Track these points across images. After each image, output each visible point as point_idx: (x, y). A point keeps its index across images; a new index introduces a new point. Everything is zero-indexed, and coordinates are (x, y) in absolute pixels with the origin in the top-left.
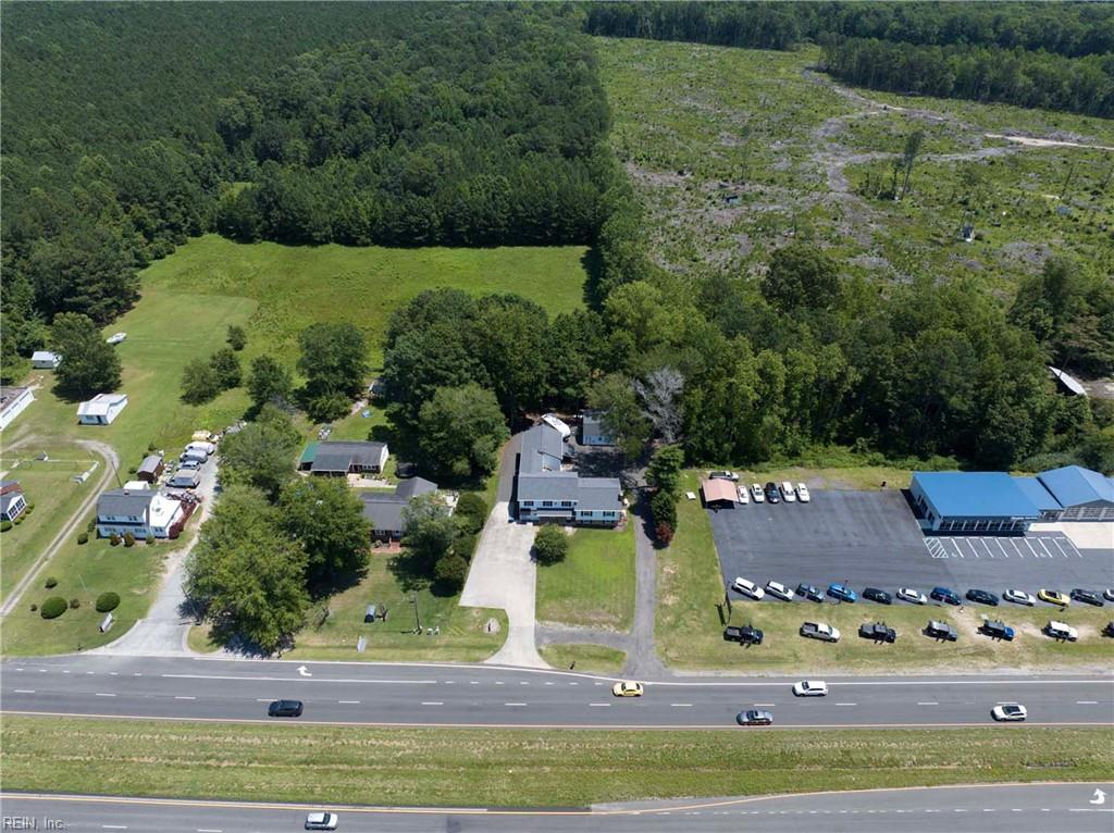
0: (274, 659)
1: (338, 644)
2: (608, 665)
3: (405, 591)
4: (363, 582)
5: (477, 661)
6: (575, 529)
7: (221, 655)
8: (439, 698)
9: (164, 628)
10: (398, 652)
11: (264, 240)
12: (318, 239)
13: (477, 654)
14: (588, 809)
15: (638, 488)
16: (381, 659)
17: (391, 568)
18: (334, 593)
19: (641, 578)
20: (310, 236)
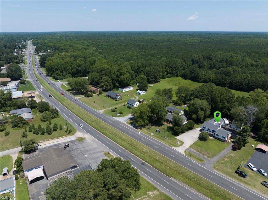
0: (137, 130)
1: (149, 132)
2: (198, 161)
3: (167, 131)
4: (161, 127)
5: (171, 146)
6: (214, 139)
7: (130, 125)
8: (158, 147)
9: (125, 119)
10: (157, 138)
11: (189, 80)
12: (199, 81)
13: (172, 146)
14: (170, 177)
16: (153, 138)
17: (167, 127)
18: (154, 126)
19: (222, 152)
20: (198, 80)
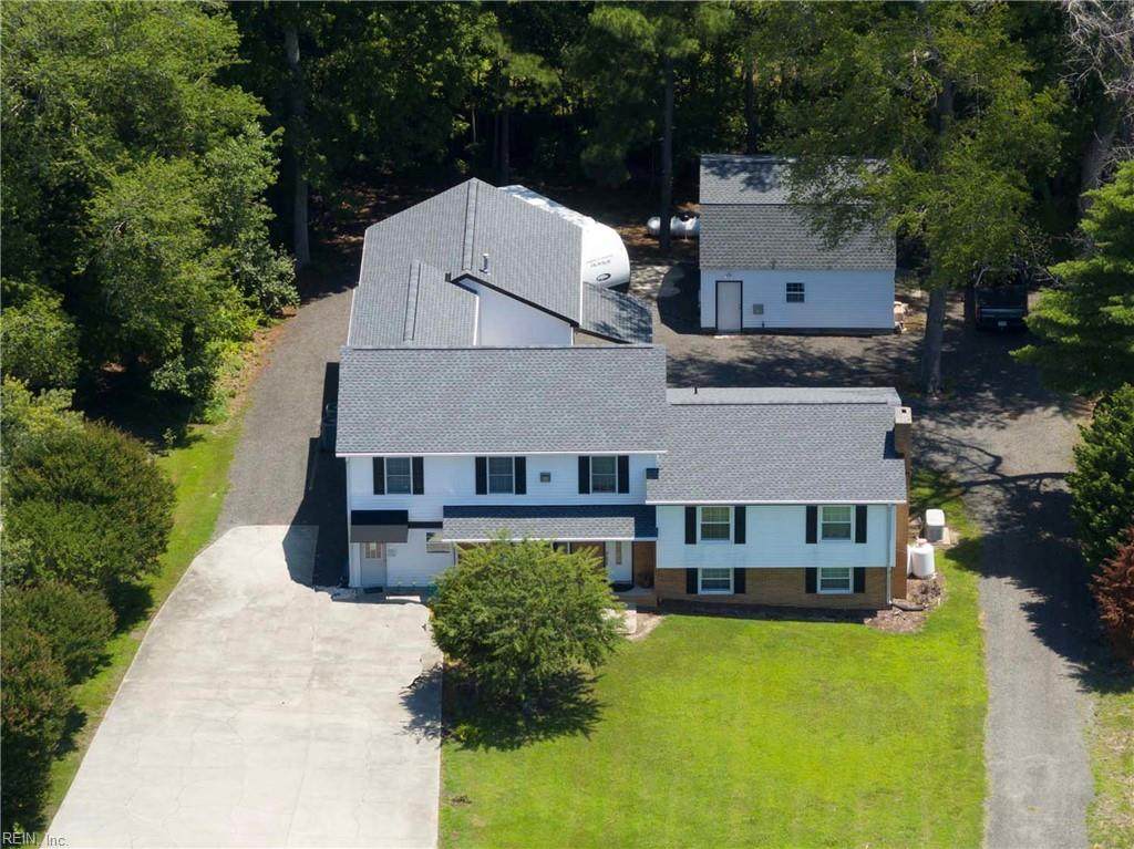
6: (654, 621)
15: (1002, 482)
